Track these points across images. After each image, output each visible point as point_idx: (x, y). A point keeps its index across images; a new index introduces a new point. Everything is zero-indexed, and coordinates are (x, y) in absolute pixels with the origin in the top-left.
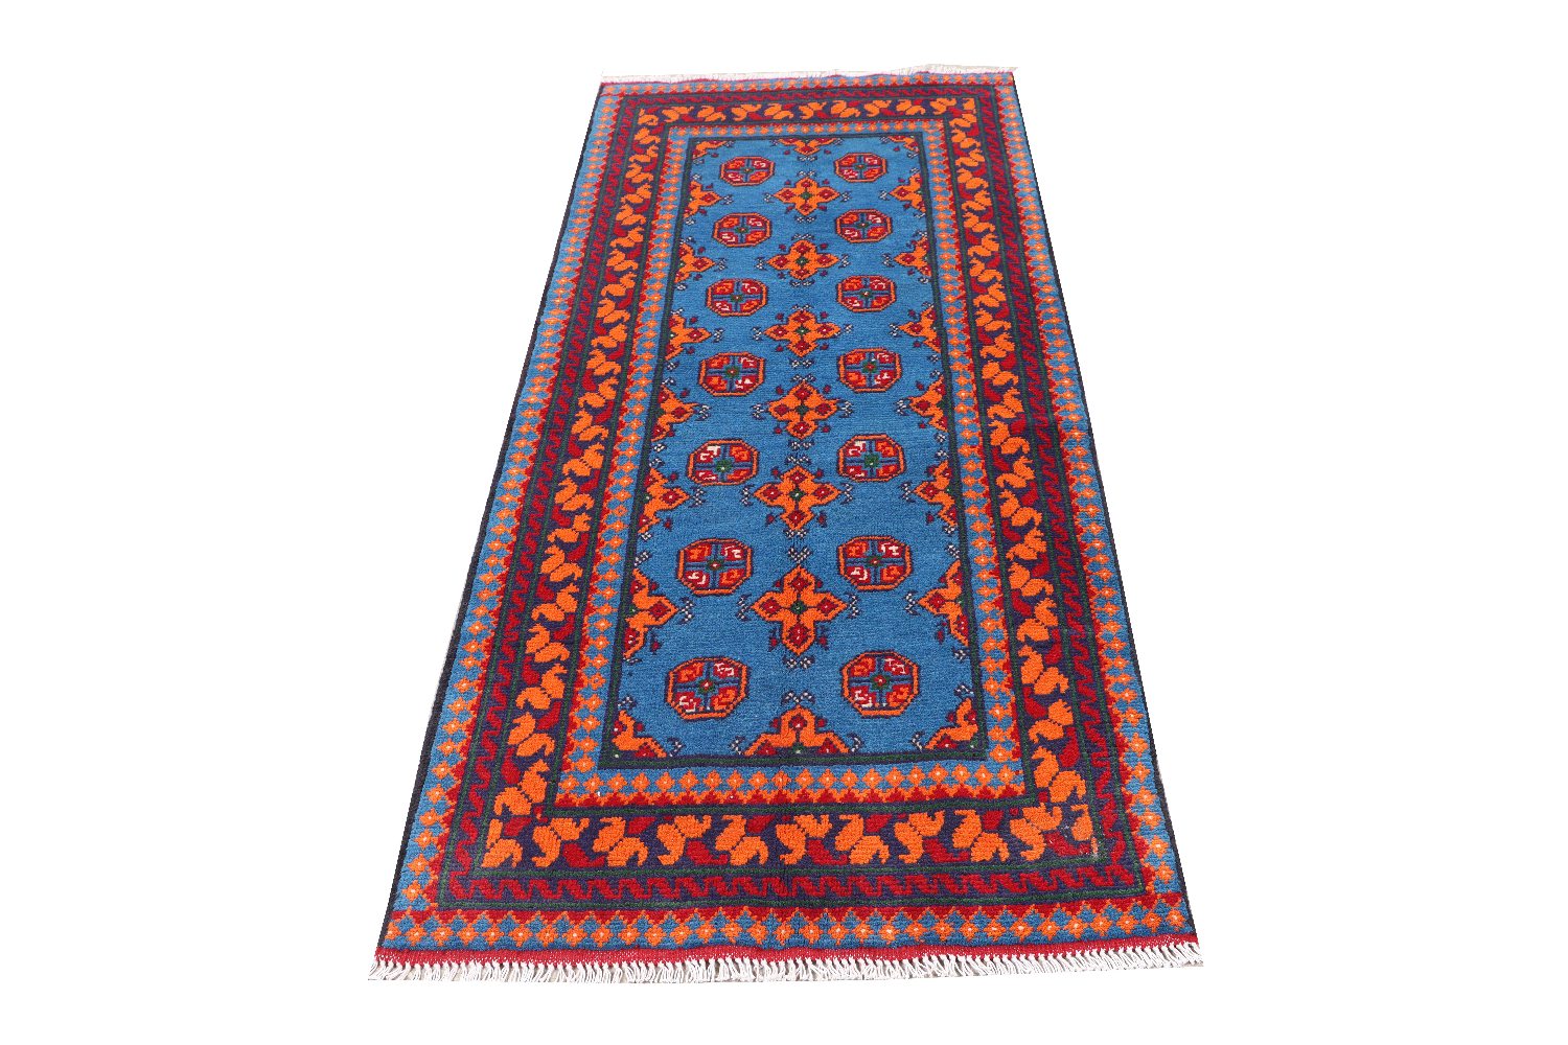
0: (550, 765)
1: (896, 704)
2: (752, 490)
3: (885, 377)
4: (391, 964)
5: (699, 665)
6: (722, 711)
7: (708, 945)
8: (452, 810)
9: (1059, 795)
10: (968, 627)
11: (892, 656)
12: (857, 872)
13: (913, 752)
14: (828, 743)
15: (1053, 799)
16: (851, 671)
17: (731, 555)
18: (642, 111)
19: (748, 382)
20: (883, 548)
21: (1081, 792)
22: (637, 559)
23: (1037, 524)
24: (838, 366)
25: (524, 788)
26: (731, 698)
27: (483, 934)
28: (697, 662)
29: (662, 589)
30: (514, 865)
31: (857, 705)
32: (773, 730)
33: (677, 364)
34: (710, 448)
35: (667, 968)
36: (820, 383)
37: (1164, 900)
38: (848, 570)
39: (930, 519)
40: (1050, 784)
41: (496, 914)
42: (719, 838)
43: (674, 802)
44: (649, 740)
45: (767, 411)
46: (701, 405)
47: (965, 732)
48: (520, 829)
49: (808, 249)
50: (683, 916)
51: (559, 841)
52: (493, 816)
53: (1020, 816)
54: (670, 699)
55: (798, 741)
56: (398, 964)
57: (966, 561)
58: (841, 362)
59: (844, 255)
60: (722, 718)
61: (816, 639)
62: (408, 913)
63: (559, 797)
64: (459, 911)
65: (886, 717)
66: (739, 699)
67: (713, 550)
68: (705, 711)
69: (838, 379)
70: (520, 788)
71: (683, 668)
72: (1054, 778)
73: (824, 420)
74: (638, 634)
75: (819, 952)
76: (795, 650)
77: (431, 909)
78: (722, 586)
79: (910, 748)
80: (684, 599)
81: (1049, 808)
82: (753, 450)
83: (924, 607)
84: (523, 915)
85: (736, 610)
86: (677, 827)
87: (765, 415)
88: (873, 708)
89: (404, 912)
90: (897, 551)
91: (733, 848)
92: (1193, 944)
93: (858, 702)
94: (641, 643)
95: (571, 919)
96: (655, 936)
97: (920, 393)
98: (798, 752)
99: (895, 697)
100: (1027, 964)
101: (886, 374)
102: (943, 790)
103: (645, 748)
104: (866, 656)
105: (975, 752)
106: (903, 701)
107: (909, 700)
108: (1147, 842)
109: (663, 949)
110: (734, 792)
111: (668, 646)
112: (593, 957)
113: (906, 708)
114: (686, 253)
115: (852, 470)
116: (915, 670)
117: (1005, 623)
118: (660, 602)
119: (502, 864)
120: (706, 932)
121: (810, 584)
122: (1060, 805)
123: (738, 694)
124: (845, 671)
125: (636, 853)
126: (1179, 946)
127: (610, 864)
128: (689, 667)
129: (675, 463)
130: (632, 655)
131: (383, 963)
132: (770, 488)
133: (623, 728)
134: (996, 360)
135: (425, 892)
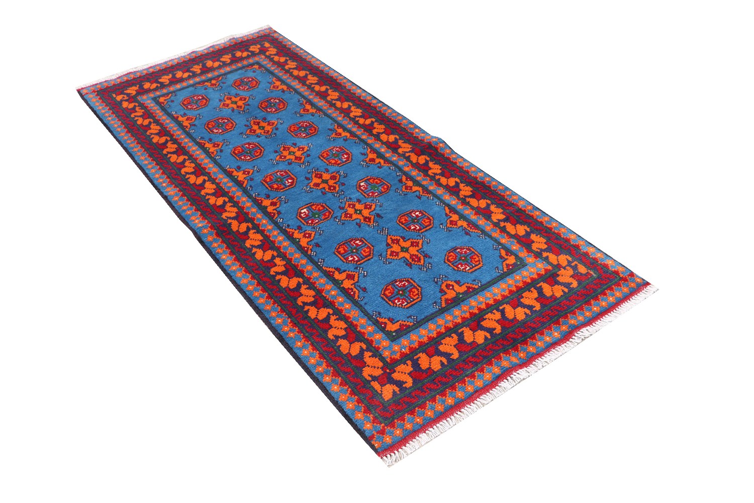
0: (371, 351)
1: (478, 263)
2: (339, 218)
3: (346, 156)
4: (388, 456)
5: (390, 287)
6: (418, 298)
7: (502, 374)
8: (350, 389)
9: (564, 263)
10: (473, 226)
11: (458, 248)
12: (524, 323)
13: (500, 275)
14: (469, 288)
15: (564, 265)
16: (448, 260)
17: (357, 244)
18: (114, 95)
19: (290, 181)
20: (414, 215)
21: (570, 259)
22: (319, 263)
23: (459, 182)
24: (322, 160)
25: (370, 365)
26: (417, 292)
27: (415, 422)
28: (388, 286)
29: (343, 269)
30: (398, 392)
31: (464, 270)
32: (443, 294)
33: (251, 186)
34: (302, 211)
35: (494, 391)
36: (323, 169)
37: (630, 277)
38: (410, 228)
39: (419, 198)
40: (558, 262)
41: (412, 412)
42: (465, 338)
43: (435, 336)
44: (400, 322)
45: (310, 188)
46: (280, 197)
47: (511, 260)
48: (386, 378)
49: (259, 122)
50: (482, 370)
51: (407, 374)
52: (369, 382)
53: (558, 275)
54: (392, 304)
55: (457, 293)
56: (392, 454)
57: (448, 205)
58: (322, 158)
59: (278, 119)
60: (421, 300)
61: (424, 257)
62: (375, 434)
63: (388, 360)
64: (396, 421)
65: (479, 269)
66: (420, 290)
67: (348, 246)
68: (411, 302)
69: (327, 165)
70: (369, 366)
71: (384, 291)
72: (558, 260)
73: (339, 181)
74: (352, 289)
75: (540, 354)
76: (420, 264)
77: (383, 427)
78: (366, 257)
79: (498, 274)
80: (356, 268)
81: (564, 268)
82: (321, 204)
83: (451, 227)
84: (423, 406)
85: (381, 262)
86: (445, 344)
87: (311, 190)
88: (471, 268)
89: (373, 435)
90: (420, 214)
91: (474, 339)
92: (650, 285)
93: (463, 269)
94: (357, 291)
95: (442, 397)
96: (479, 383)
97: (366, 156)
98: (461, 296)
99: (474, 261)
100: (607, 318)
101: (345, 155)
102: (525, 281)
103: (401, 325)
104: (449, 253)
105: (521, 264)
106: (479, 261)
107: (480, 259)
108: (606, 263)
109: (487, 386)
110: (453, 321)
111: (369, 286)
112: (464, 404)
113: (482, 262)
114: (205, 144)
115: (370, 194)
116: (471, 249)
117: (486, 219)
118: (347, 274)
119: (393, 396)
120: (497, 371)
121: (399, 240)
122: (567, 265)
123: (418, 290)
124: (446, 261)
125: (441, 361)
126: (647, 288)
127: (435, 370)
128: (386, 289)
129: (293, 223)
130: (359, 297)
131: (385, 458)
132: (346, 214)
133: (385, 324)
134: (382, 133)
135: (373, 423)
